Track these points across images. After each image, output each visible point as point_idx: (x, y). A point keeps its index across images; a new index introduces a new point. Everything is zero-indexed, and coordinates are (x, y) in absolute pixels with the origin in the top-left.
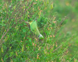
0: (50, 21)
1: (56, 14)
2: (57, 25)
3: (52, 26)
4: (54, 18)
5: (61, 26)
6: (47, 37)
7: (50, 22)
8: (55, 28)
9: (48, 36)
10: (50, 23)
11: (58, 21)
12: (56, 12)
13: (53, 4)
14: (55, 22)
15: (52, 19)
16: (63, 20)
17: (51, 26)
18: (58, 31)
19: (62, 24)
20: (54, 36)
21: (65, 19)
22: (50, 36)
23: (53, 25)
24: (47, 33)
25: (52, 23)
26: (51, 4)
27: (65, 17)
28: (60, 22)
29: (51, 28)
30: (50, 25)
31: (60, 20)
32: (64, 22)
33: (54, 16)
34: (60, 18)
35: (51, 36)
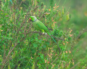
0: (65, 34)
1: (72, 26)
2: (74, 40)
4: (70, 31)
5: (79, 40)
6: (62, 53)
7: (66, 36)
8: (71, 42)
9: (64, 52)
10: (65, 37)
11: (75, 35)
12: (73, 24)
13: (69, 14)
14: (72, 35)
15: (68, 32)
16: (80, 33)
17: (67, 40)
18: (76, 45)
19: (79, 38)
20: (70, 52)
21: (84, 32)
22: (65, 52)
23: (69, 39)
24: (62, 48)
25: (68, 37)
26: (67, 14)
27: (84, 29)
28: (77, 35)
29: (67, 42)
30: (65, 39)
31: (77, 33)
32: (82, 35)
33: (70, 28)
34: (77, 31)
35: (67, 52)
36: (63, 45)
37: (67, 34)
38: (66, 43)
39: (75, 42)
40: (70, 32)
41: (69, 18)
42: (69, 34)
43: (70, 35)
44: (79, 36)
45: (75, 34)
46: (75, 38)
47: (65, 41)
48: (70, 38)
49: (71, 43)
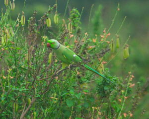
1: (133, 68)
2: (137, 93)
3: (126, 93)
4: (131, 77)
5: (145, 93)
6: (117, 117)
7: (123, 86)
8: (133, 97)
9: (120, 114)
10: (122, 88)
11: (139, 84)
12: (135, 65)
13: (127, 48)
14: (134, 85)
15: (126, 79)
17: (124, 94)
19: (146, 90)
20: (131, 115)
22: (122, 114)
23: (129, 92)
24: (116, 109)
25: (127, 88)
26: (125, 48)
29: (125, 97)
30: (123, 91)
31: (142, 81)
33: (130, 73)
34: (142, 78)
35: (125, 115)
36: (119, 103)
37: (126, 83)
38: (123, 99)
39: (139, 98)
40: (131, 79)
41: (128, 54)
42: (129, 83)
43: (131, 84)
45: (138, 82)
46: (139, 90)
47: (121, 95)
48: (130, 89)
49: (133, 99)
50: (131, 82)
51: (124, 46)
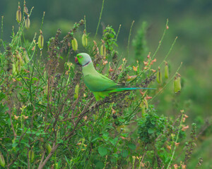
36: (168, 151)
37: (177, 124)
38: (174, 146)
39: (194, 144)
40: (184, 120)
41: (180, 87)
42: (181, 125)
43: (184, 126)
44: (204, 129)
45: (194, 124)
46: (194, 134)
47: (171, 140)
48: (182, 133)
49: (186, 145)
50: (184, 123)
51: (175, 76)
